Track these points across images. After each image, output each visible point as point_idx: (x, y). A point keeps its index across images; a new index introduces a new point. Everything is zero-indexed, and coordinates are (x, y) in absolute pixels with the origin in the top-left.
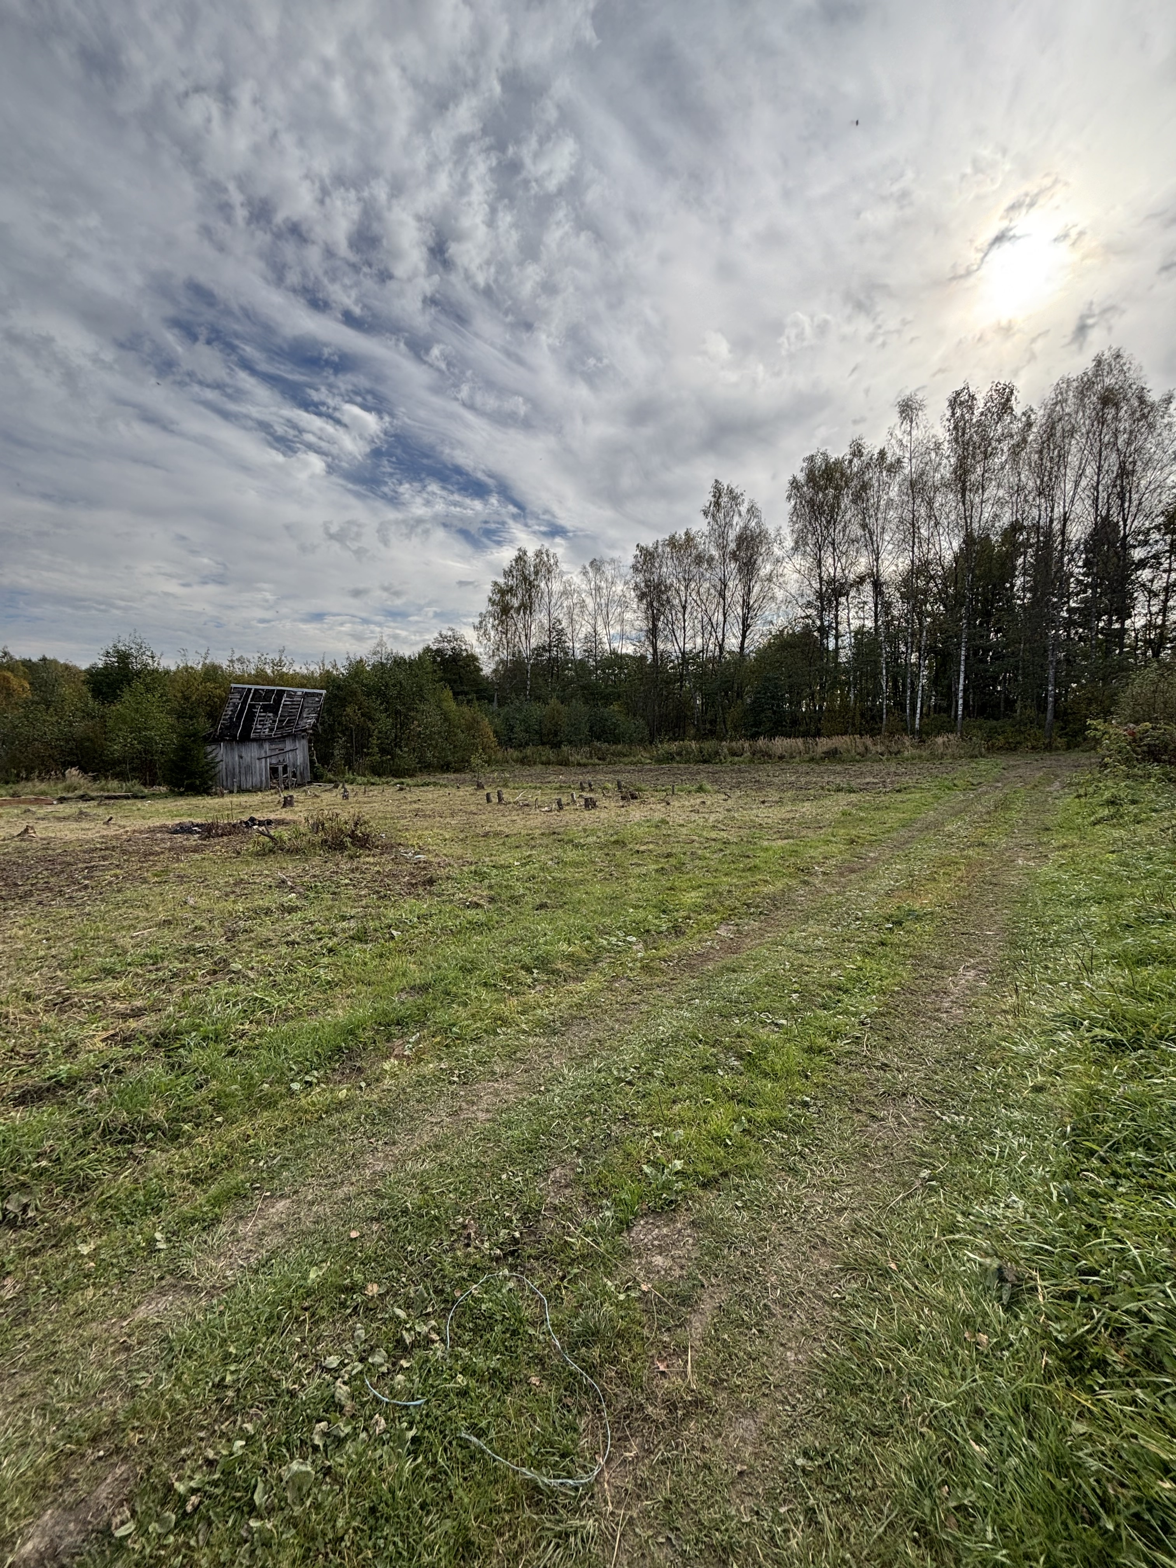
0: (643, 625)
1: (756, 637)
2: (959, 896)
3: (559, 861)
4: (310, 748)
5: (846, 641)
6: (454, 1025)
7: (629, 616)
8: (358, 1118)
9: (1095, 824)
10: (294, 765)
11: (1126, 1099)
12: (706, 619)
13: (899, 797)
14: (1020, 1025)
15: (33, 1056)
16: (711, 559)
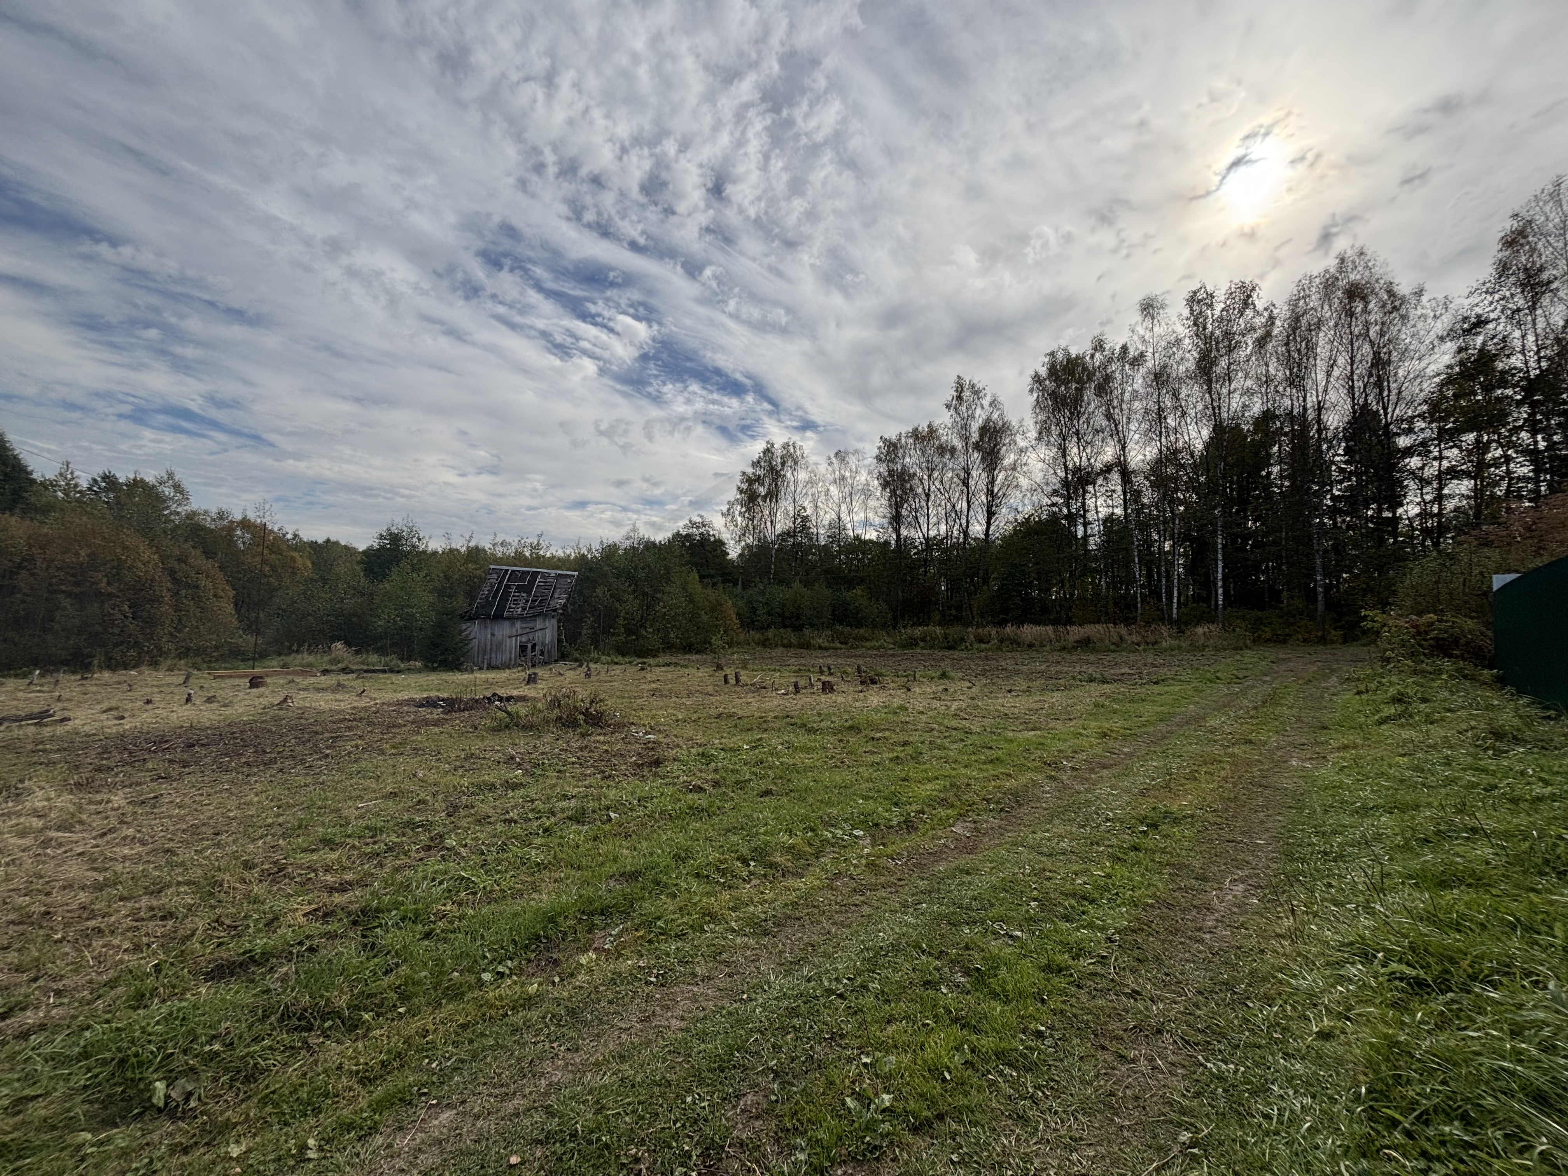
0: (885, 511)
1: (1002, 524)
2: (1222, 798)
3: (789, 746)
4: (559, 627)
5: (1095, 528)
6: (659, 918)
7: (872, 503)
8: (544, 1018)
9: (1381, 723)
10: (543, 644)
11: (1435, 1055)
12: (949, 506)
13: (1157, 689)
14: (1299, 954)
15: (235, 927)
16: (953, 450)
